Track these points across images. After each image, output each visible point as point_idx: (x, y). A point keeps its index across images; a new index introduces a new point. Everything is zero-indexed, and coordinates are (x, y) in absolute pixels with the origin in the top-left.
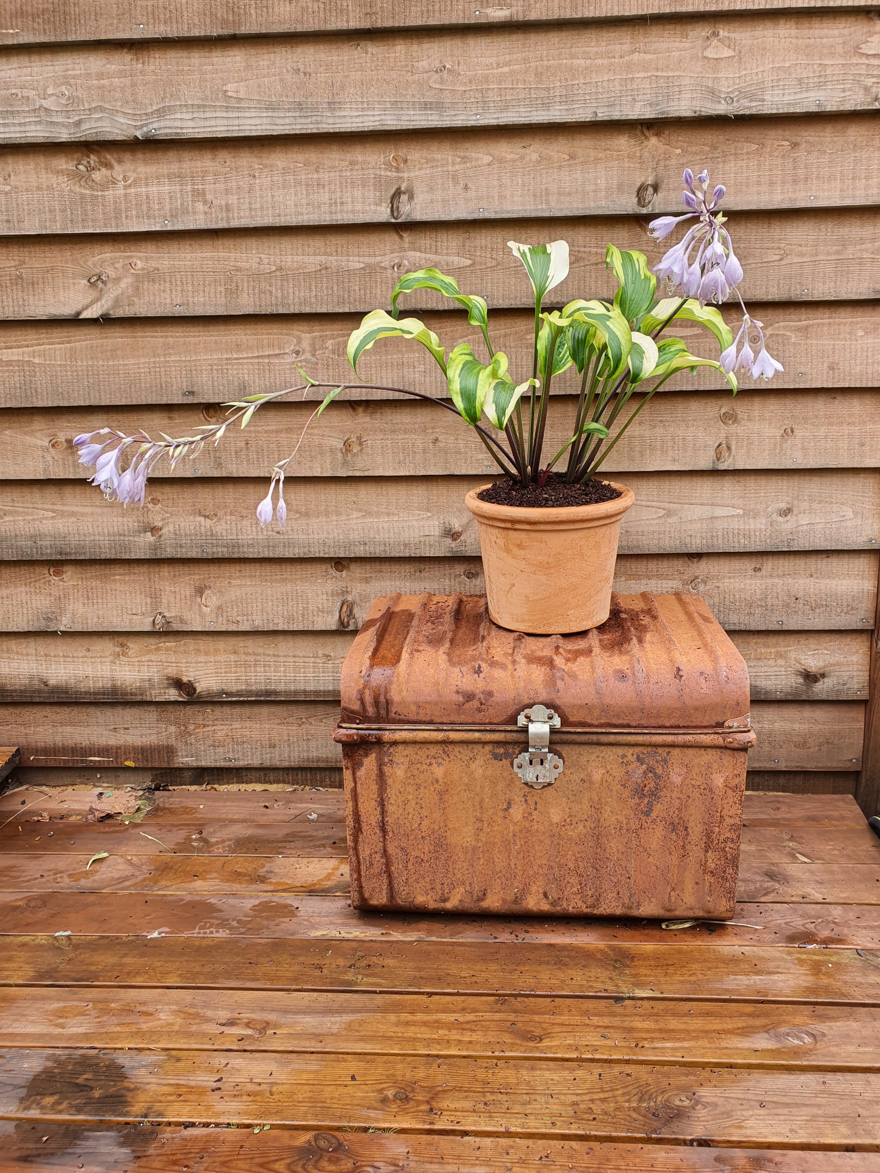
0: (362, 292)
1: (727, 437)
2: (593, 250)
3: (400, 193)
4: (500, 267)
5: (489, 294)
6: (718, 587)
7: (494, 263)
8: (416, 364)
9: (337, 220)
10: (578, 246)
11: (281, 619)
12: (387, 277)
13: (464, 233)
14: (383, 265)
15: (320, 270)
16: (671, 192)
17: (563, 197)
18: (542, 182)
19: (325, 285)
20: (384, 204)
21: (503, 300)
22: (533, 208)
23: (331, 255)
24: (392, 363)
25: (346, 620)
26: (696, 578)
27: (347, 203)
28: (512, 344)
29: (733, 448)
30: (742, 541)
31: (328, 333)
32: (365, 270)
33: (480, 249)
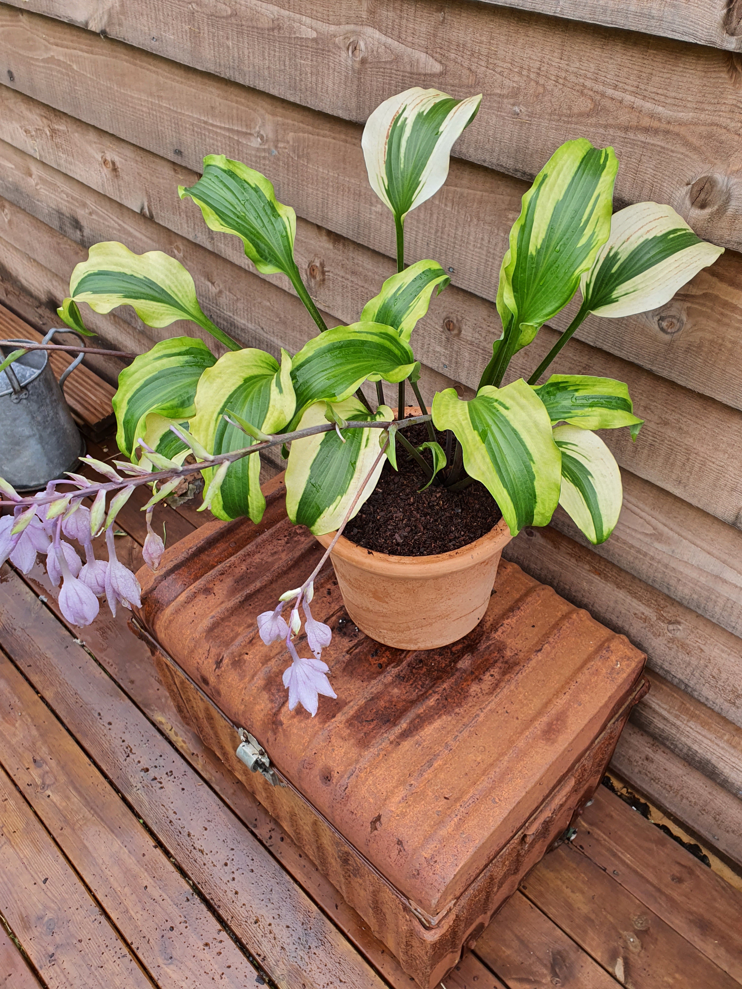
0: (314, 78)
2: (629, 98)
6: (702, 650)
7: (471, 80)
10: (603, 83)
13: (436, 11)
14: (337, 40)
15: (273, 29)
19: (277, 54)
21: (476, 150)
23: (283, 7)
31: (290, 121)
32: (317, 43)
33: (455, 47)
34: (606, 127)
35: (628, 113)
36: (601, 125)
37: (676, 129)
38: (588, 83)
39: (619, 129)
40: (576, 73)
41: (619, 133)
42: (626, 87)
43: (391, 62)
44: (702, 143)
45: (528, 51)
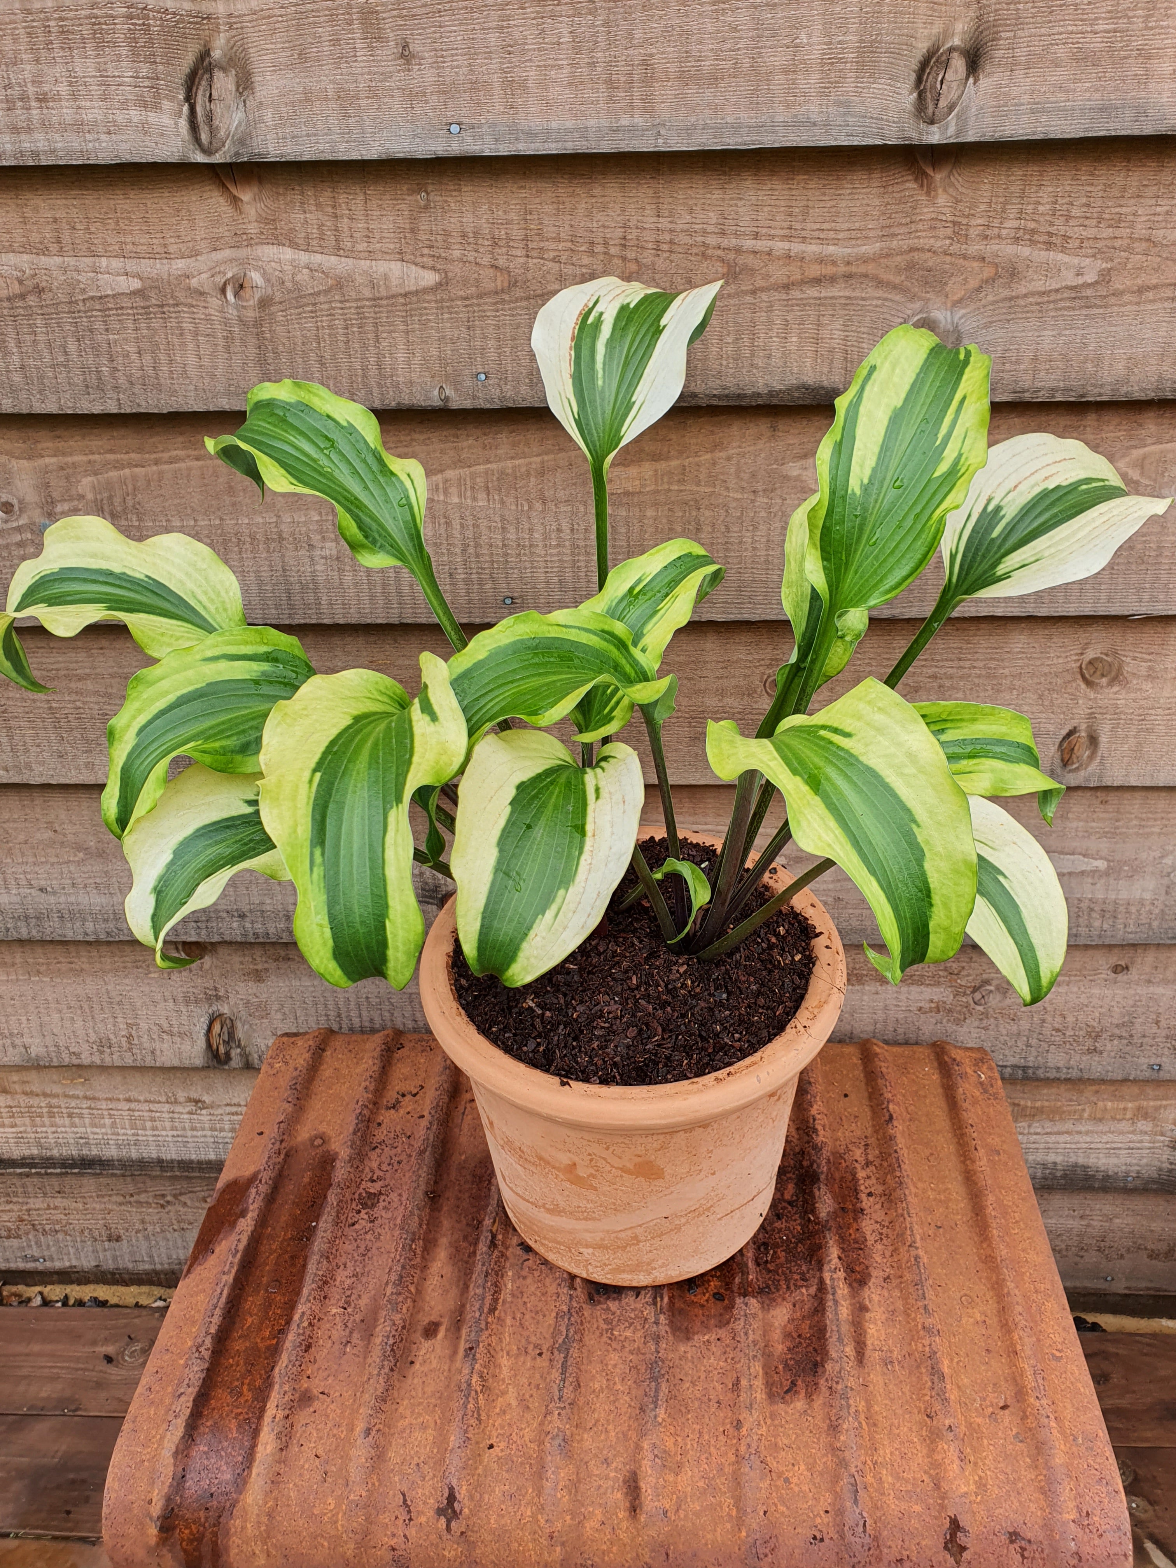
0: (147, 359)
1: (1091, 716)
2: (779, 246)
3: (210, 70)
4: (518, 293)
5: (492, 367)
7: (501, 281)
8: (316, 538)
9: (36, 154)
10: (736, 234)
11: (85, 1046)
12: (208, 319)
13: (411, 192)
14: (194, 282)
15: (23, 296)
16: (1020, 73)
17: (693, 89)
18: (630, 35)
19: (41, 338)
20: (166, 104)
22: (604, 123)
23: (44, 251)
24: (253, 538)
25: (222, 1050)
26: (987, 982)
27: (57, 98)
28: (561, 494)
29: (1103, 739)
30: (1097, 924)
31: (78, 458)
32: (146, 298)
33: (459, 240)
34: (754, 292)
35: (785, 265)
36: (745, 293)
37: (862, 269)
38: (711, 240)
39: (776, 290)
40: (688, 230)
41: (777, 296)
42: (773, 232)
43: (327, 292)
44: (903, 277)
45: (599, 216)
